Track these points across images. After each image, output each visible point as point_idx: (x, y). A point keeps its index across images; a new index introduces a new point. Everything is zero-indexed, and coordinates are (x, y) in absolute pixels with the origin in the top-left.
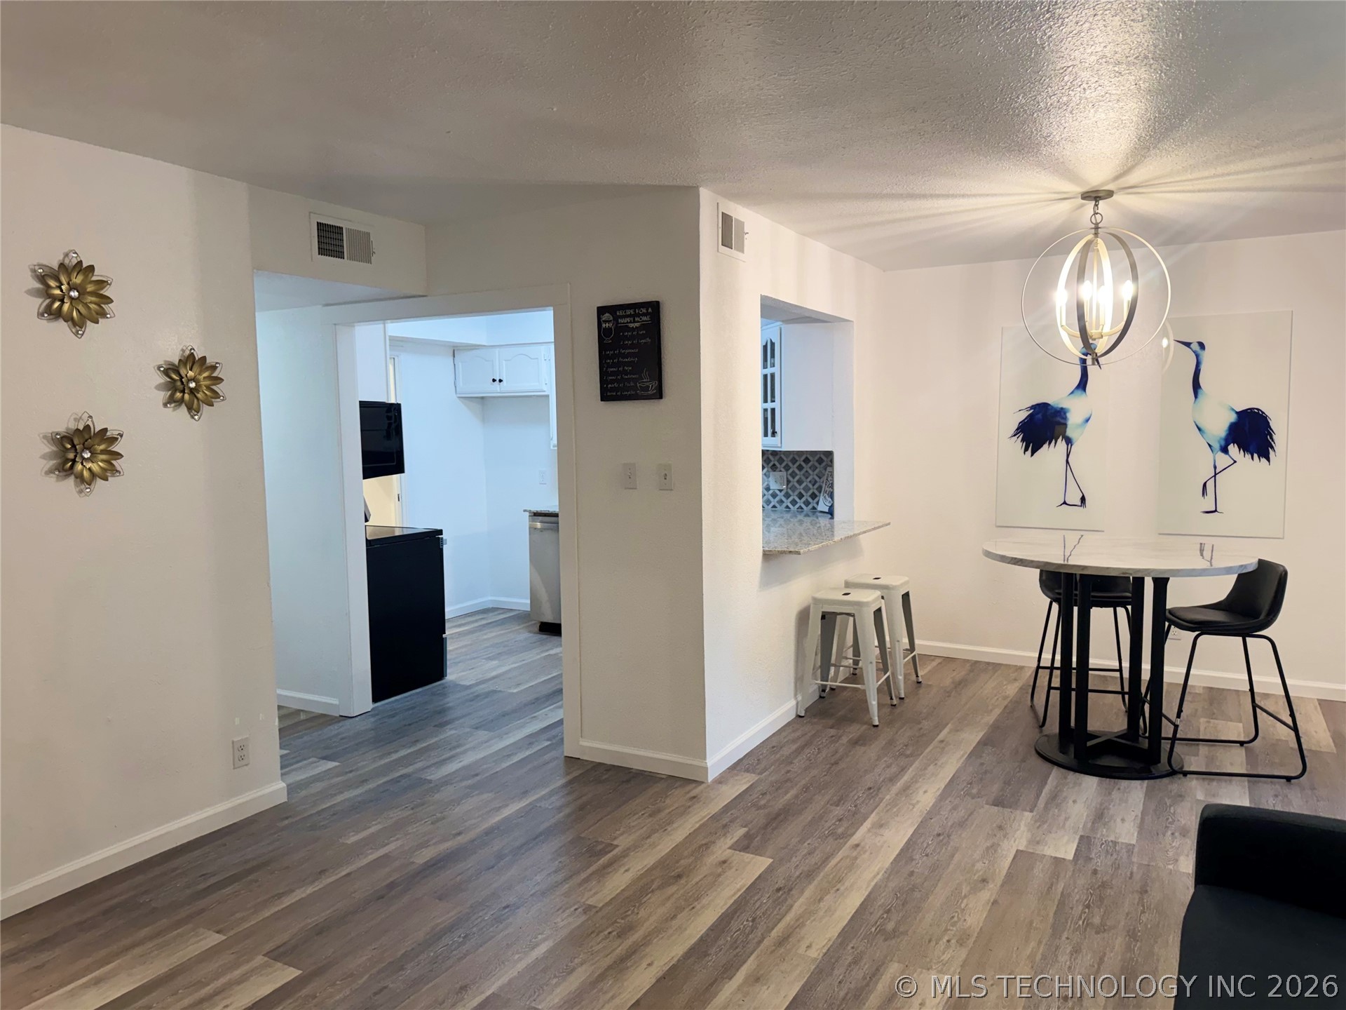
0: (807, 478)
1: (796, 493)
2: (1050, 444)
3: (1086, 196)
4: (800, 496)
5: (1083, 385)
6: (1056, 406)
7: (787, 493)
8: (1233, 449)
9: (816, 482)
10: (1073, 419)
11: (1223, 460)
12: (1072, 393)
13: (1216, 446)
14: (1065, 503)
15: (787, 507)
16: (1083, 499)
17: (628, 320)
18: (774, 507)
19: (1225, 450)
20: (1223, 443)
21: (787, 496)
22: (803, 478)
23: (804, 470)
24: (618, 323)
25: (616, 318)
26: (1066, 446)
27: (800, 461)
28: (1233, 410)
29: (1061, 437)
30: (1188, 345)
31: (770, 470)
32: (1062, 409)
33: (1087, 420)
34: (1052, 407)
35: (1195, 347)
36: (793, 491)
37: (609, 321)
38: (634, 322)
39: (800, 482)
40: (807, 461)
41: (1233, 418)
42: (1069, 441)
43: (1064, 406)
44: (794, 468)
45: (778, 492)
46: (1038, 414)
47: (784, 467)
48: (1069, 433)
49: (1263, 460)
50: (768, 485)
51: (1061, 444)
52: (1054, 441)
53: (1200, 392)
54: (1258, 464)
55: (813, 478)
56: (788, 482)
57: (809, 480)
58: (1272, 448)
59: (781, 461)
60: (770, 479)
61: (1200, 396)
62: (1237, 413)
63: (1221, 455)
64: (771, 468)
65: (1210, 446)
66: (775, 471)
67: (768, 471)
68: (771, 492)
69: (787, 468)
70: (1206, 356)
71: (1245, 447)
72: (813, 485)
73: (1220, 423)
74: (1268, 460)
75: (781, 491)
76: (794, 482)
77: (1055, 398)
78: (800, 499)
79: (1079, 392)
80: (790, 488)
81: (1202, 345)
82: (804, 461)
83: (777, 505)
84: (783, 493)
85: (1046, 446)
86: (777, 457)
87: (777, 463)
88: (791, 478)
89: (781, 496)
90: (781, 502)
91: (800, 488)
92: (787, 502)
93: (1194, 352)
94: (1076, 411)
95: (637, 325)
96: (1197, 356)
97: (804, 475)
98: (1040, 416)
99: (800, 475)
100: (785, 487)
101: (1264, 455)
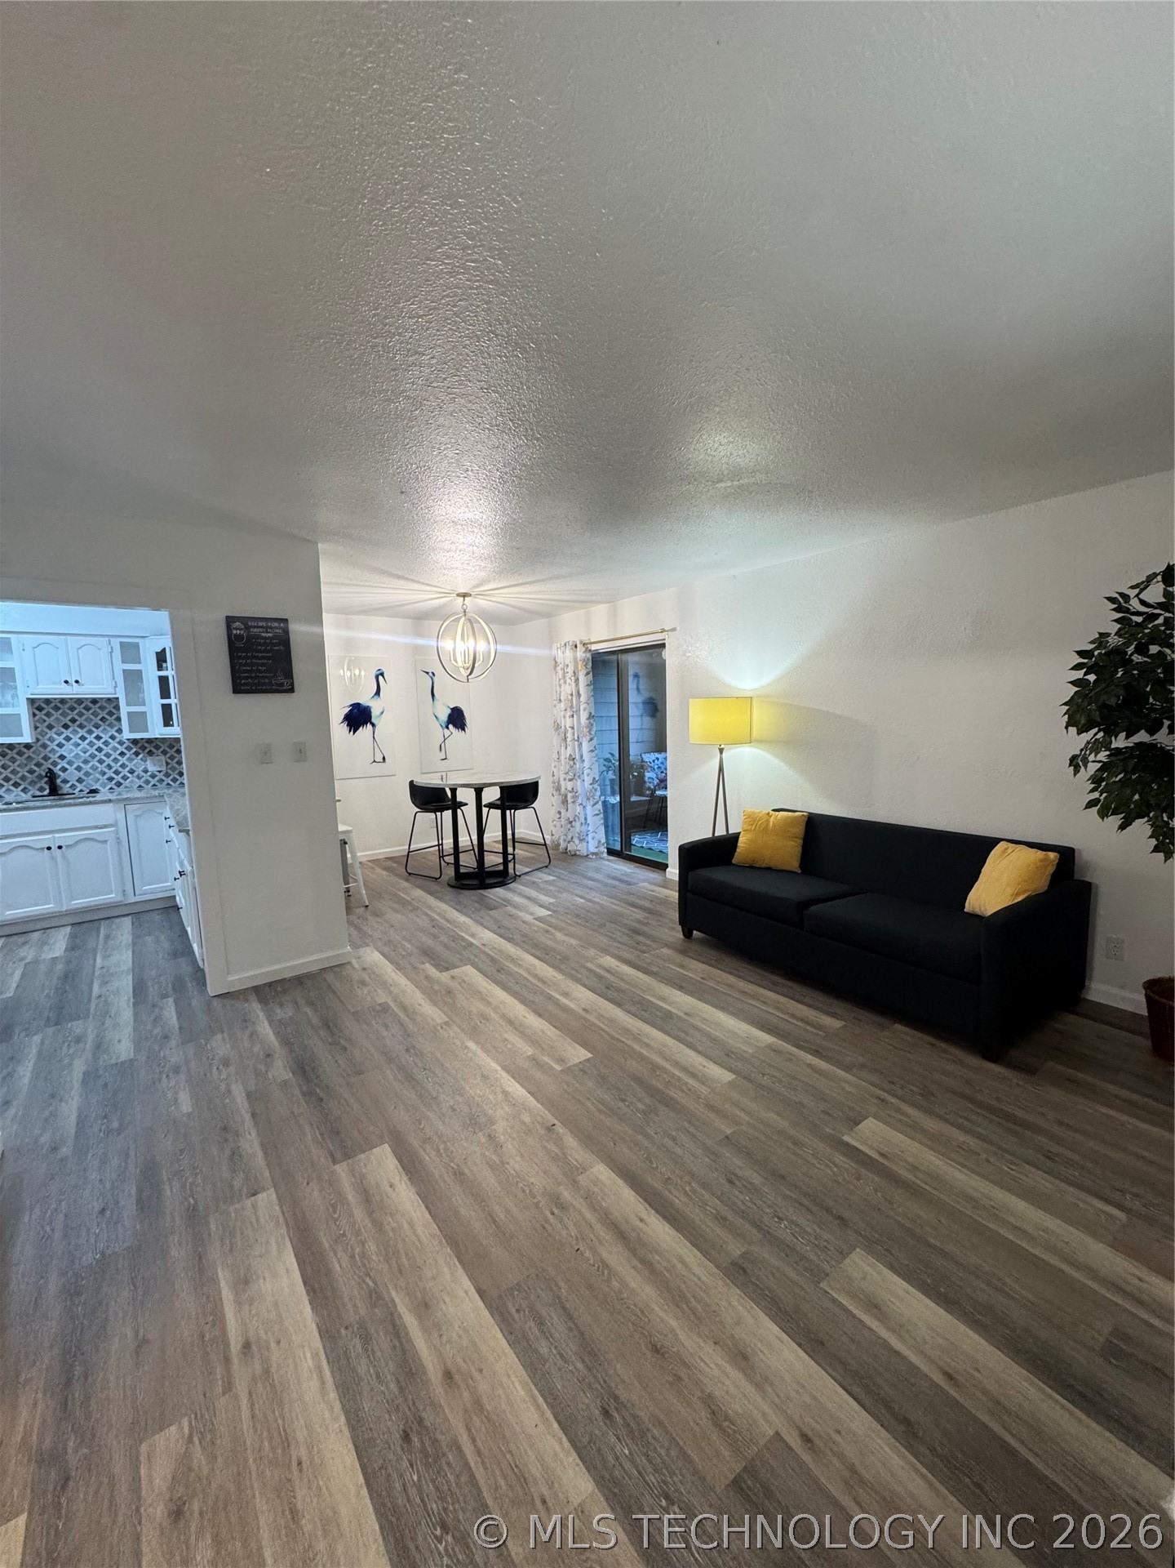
2: (363, 727)
3: (458, 595)
5: (378, 693)
7: (167, 773)
8: (451, 726)
10: (375, 713)
11: (447, 733)
12: (373, 697)
13: (444, 726)
14: (374, 761)
15: (168, 784)
16: (384, 758)
17: (261, 630)
18: (154, 785)
19: (447, 728)
20: (446, 724)
21: (167, 775)
24: (249, 631)
25: (247, 628)
26: (372, 728)
28: (449, 707)
29: (369, 723)
30: (427, 673)
31: (146, 755)
33: (382, 713)
34: (363, 705)
35: (431, 675)
36: (174, 771)
37: (240, 629)
38: (267, 632)
41: (449, 711)
42: (373, 725)
43: (369, 705)
44: (171, 752)
45: (157, 773)
46: (355, 709)
48: (373, 720)
49: (463, 731)
50: (145, 768)
51: (369, 726)
52: (365, 726)
53: (435, 698)
54: (461, 733)
56: (167, 764)
58: (466, 725)
59: (157, 747)
60: (148, 762)
61: (435, 700)
62: (450, 709)
63: (446, 730)
64: (148, 753)
65: (441, 726)
66: (151, 756)
67: (144, 756)
68: (149, 774)
69: (164, 753)
70: (435, 679)
71: (456, 726)
73: (444, 715)
74: (465, 731)
75: (160, 772)
76: (173, 763)
77: (365, 701)
79: (376, 697)
80: (169, 769)
81: (433, 674)
83: (158, 784)
84: (162, 773)
85: (361, 728)
88: (169, 761)
89: (160, 776)
90: (161, 781)
92: (168, 780)
93: (431, 677)
94: (376, 707)
95: (270, 635)
96: (432, 679)
98: (356, 711)
100: (164, 768)
101: (463, 729)
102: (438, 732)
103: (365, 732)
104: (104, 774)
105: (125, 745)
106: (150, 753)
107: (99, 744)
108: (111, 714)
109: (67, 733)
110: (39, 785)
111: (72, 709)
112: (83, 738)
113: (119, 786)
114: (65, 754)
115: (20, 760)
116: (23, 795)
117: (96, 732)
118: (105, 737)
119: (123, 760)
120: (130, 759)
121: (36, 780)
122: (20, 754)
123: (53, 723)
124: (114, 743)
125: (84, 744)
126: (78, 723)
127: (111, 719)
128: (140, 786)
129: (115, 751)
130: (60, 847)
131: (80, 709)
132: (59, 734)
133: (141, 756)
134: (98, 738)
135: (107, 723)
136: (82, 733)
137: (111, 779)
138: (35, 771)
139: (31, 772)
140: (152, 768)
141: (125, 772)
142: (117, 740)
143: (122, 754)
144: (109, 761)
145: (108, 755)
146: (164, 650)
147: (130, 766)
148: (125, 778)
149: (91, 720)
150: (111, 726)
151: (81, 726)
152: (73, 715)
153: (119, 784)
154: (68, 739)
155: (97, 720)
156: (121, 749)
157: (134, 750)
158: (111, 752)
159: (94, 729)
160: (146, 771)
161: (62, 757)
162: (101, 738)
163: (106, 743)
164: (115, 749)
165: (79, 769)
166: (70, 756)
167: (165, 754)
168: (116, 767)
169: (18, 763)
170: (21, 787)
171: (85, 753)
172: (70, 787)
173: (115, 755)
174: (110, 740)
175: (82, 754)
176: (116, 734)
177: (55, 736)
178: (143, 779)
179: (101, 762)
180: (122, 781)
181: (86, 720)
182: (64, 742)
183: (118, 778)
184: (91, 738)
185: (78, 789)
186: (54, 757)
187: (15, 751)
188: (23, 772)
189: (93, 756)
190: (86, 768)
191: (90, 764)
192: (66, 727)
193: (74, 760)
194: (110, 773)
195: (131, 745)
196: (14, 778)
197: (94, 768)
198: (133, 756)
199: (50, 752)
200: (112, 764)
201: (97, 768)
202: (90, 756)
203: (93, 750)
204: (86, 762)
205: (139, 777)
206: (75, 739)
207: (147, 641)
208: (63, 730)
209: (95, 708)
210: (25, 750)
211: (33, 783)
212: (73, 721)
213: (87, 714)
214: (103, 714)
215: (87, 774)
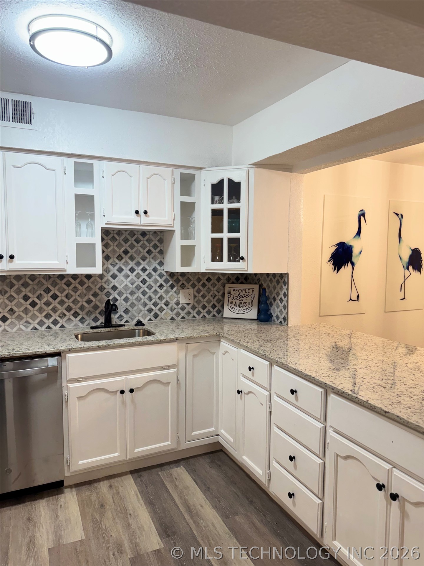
0: (209, 293)
1: (201, 305)
2: (345, 266)
4: (204, 307)
5: (359, 233)
6: (348, 244)
7: (193, 306)
8: (410, 267)
9: (215, 296)
10: (355, 252)
11: (407, 273)
12: (355, 237)
13: (405, 266)
14: (351, 299)
15: (194, 317)
16: (358, 297)
18: (183, 317)
19: (408, 269)
20: (407, 265)
21: (194, 308)
22: (206, 293)
23: (207, 287)
26: (352, 267)
27: (204, 280)
28: (411, 249)
29: (350, 262)
30: (397, 215)
31: (179, 288)
32: (350, 246)
33: (360, 253)
34: (346, 245)
35: (400, 216)
36: (199, 304)
39: (204, 296)
40: (209, 280)
41: (411, 252)
42: (353, 264)
43: (351, 245)
44: (199, 286)
45: (186, 306)
46: (340, 249)
47: (191, 286)
48: (354, 260)
49: (419, 273)
50: (177, 300)
51: (350, 265)
52: (347, 264)
53: (401, 239)
54: (417, 274)
55: (214, 293)
56: (195, 297)
57: (210, 294)
58: (422, 267)
59: (188, 281)
60: (180, 295)
61: (401, 241)
62: (412, 250)
63: (406, 270)
64: (180, 286)
65: (403, 266)
66: (183, 289)
67: (178, 289)
68: (180, 306)
69: (194, 286)
70: (404, 221)
71: (414, 267)
72: (214, 298)
73: (406, 255)
74: (421, 273)
75: (188, 304)
76: (199, 296)
78: (204, 309)
79: (357, 237)
80: (196, 302)
81: (402, 216)
82: (207, 280)
83: (186, 316)
84: (190, 306)
85: (343, 267)
86: (186, 278)
87: (185, 282)
88: (197, 294)
89: (188, 308)
90: (189, 313)
91: (204, 301)
92: (194, 313)
93: (400, 219)
94: (357, 246)
96: (401, 221)
97: (207, 291)
98: (341, 250)
99: (204, 291)
100: (192, 302)
101: (419, 271)
102: (400, 271)
103: (346, 270)
104: (145, 305)
105: (164, 278)
106: (183, 286)
107: (144, 276)
108: (155, 247)
109: (120, 264)
110: (93, 316)
111: (126, 241)
112: (132, 270)
113: (156, 318)
114: (117, 285)
115: (81, 289)
116: (80, 324)
117: (143, 264)
118: (150, 269)
119: (161, 292)
120: (167, 292)
121: (92, 310)
122: (82, 283)
123: (110, 255)
124: (155, 276)
125: (132, 276)
126: (129, 255)
127: (155, 252)
128: (172, 318)
129: (156, 283)
130: (132, 391)
131: (132, 241)
132: (114, 265)
133: (175, 289)
134: (144, 270)
135: (152, 255)
136: (132, 264)
137: (150, 310)
138: (92, 301)
139: (89, 302)
140: (183, 301)
141: (162, 304)
142: (158, 273)
143: (161, 286)
144: (150, 293)
145: (150, 287)
146: (221, 182)
147: (167, 298)
148: (161, 310)
149: (140, 252)
150: (154, 258)
151: (132, 258)
152: (126, 246)
153: (156, 316)
154: (120, 270)
155: (144, 252)
156: (161, 281)
157: (171, 283)
158: (153, 285)
159: (141, 261)
160: (178, 304)
161: (114, 288)
162: (146, 270)
163: (150, 276)
164: (156, 281)
165: (126, 300)
166: (120, 287)
167: (194, 288)
168: (155, 298)
169: (78, 293)
170: (79, 317)
171: (132, 284)
172: (118, 318)
173: (155, 287)
174: (153, 273)
175: (130, 286)
176: (158, 267)
177: (111, 267)
178: (175, 312)
179: (144, 293)
180: (159, 313)
181: (136, 252)
182: (117, 273)
183: (156, 309)
184: (138, 270)
185: (124, 320)
186: (108, 288)
187: (78, 281)
188: (82, 302)
189: (138, 288)
190: (132, 299)
191: (136, 296)
192: (120, 258)
193: (123, 291)
194: (150, 305)
195: (168, 278)
196: (76, 308)
197: (138, 299)
198: (169, 289)
199: (105, 283)
200: (153, 296)
201: (141, 299)
202: (136, 287)
203: (138, 282)
204: (132, 293)
205: (172, 310)
206: (126, 271)
207: (203, 173)
208: (117, 261)
209: (144, 241)
210: (86, 280)
211: (89, 313)
212: (126, 252)
213: (138, 246)
214: (149, 247)
215: (133, 305)
